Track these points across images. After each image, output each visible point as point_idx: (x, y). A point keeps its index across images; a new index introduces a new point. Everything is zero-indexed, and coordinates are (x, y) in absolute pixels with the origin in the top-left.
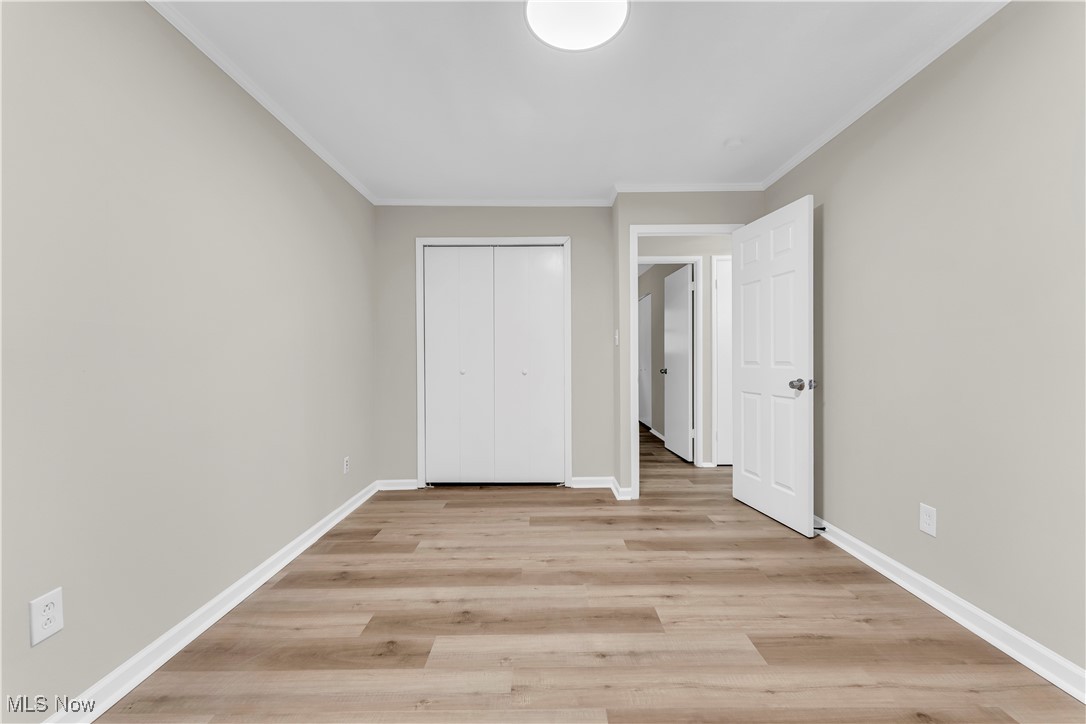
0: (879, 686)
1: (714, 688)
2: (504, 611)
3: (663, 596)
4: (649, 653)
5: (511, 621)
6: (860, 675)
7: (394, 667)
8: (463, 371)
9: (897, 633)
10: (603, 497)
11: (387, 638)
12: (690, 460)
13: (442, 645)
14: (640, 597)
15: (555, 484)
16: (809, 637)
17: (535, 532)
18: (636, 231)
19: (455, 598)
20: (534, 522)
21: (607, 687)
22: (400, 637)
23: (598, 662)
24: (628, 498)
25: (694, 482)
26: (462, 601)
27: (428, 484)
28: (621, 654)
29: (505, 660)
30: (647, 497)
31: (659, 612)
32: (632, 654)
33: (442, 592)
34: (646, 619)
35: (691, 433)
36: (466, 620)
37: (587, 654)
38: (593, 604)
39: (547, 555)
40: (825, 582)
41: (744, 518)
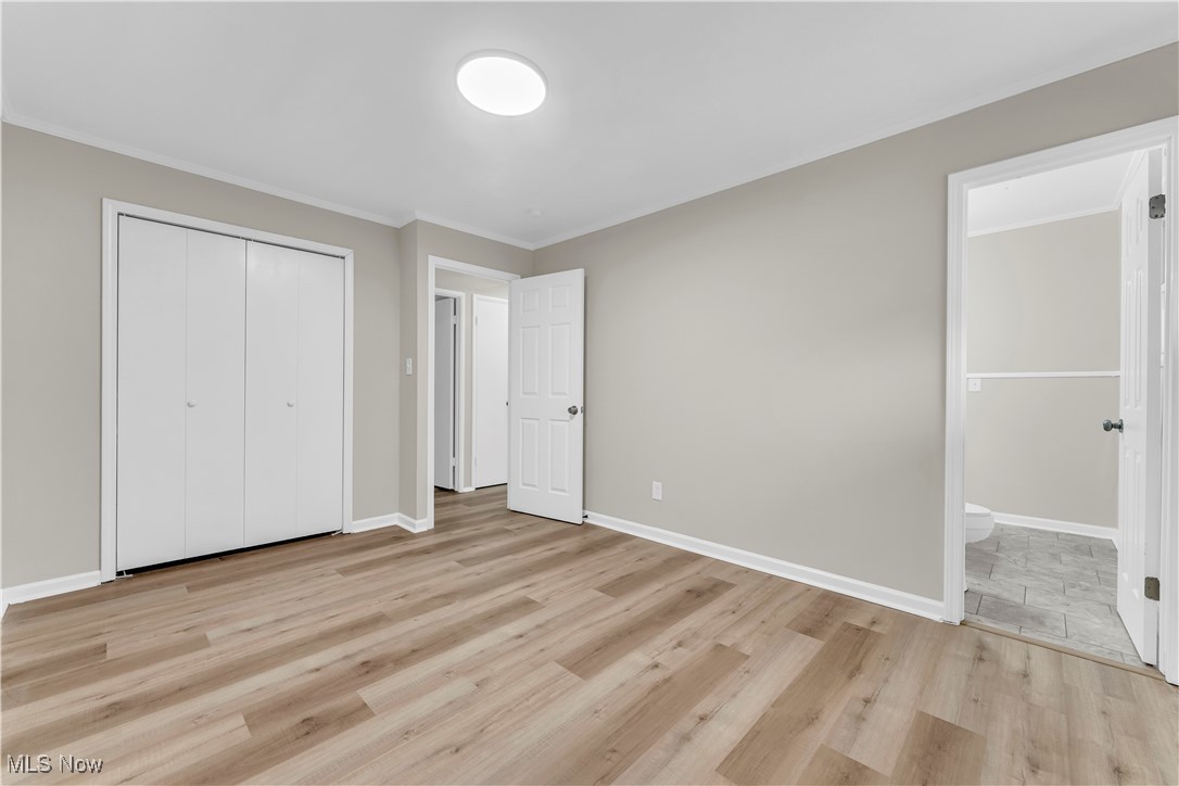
0: (666, 586)
1: (601, 621)
2: (405, 645)
3: (524, 587)
4: (548, 621)
5: (422, 649)
6: (656, 586)
7: (336, 733)
8: (193, 402)
9: (655, 561)
10: (397, 535)
11: (298, 718)
12: (451, 487)
13: (369, 694)
14: (509, 593)
15: (329, 534)
16: (622, 577)
17: (358, 580)
18: (434, 262)
19: (335, 659)
20: (345, 572)
21: (542, 650)
22: (314, 711)
23: (521, 641)
24: (425, 529)
25: (470, 505)
26: (346, 657)
27: (120, 573)
28: (532, 629)
29: (448, 674)
30: (441, 525)
31: (532, 597)
32: (538, 626)
33: (312, 661)
34: (525, 606)
35: (452, 462)
36: (370, 668)
37: (507, 641)
38: (479, 611)
39: (396, 593)
40: (608, 547)
41: (530, 523)
